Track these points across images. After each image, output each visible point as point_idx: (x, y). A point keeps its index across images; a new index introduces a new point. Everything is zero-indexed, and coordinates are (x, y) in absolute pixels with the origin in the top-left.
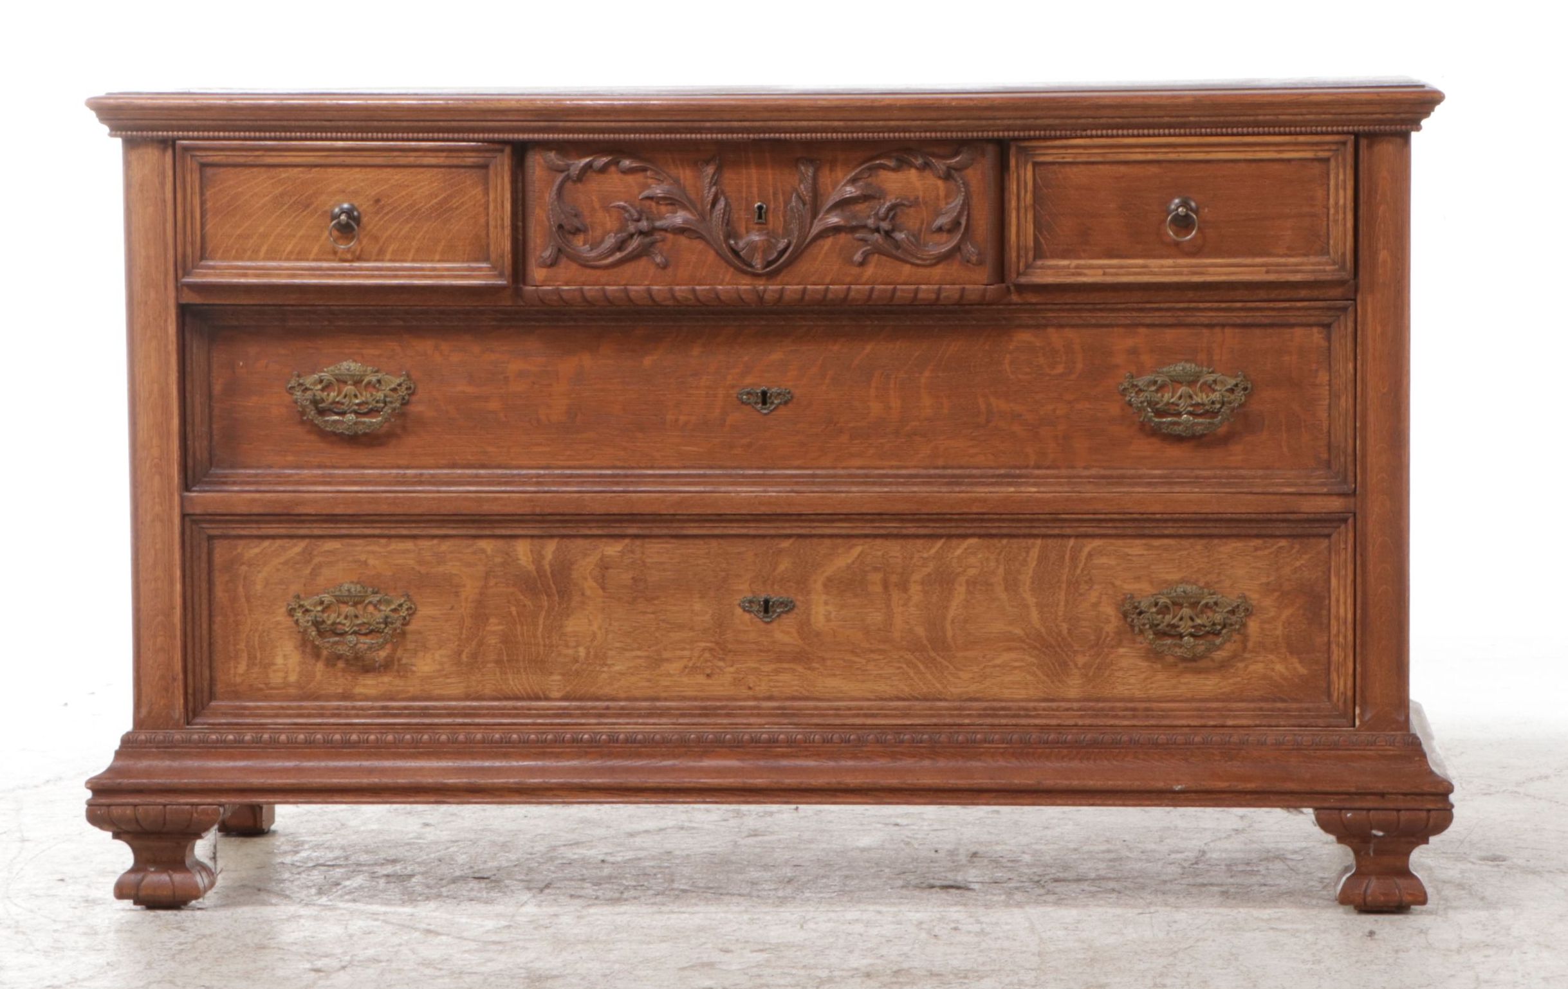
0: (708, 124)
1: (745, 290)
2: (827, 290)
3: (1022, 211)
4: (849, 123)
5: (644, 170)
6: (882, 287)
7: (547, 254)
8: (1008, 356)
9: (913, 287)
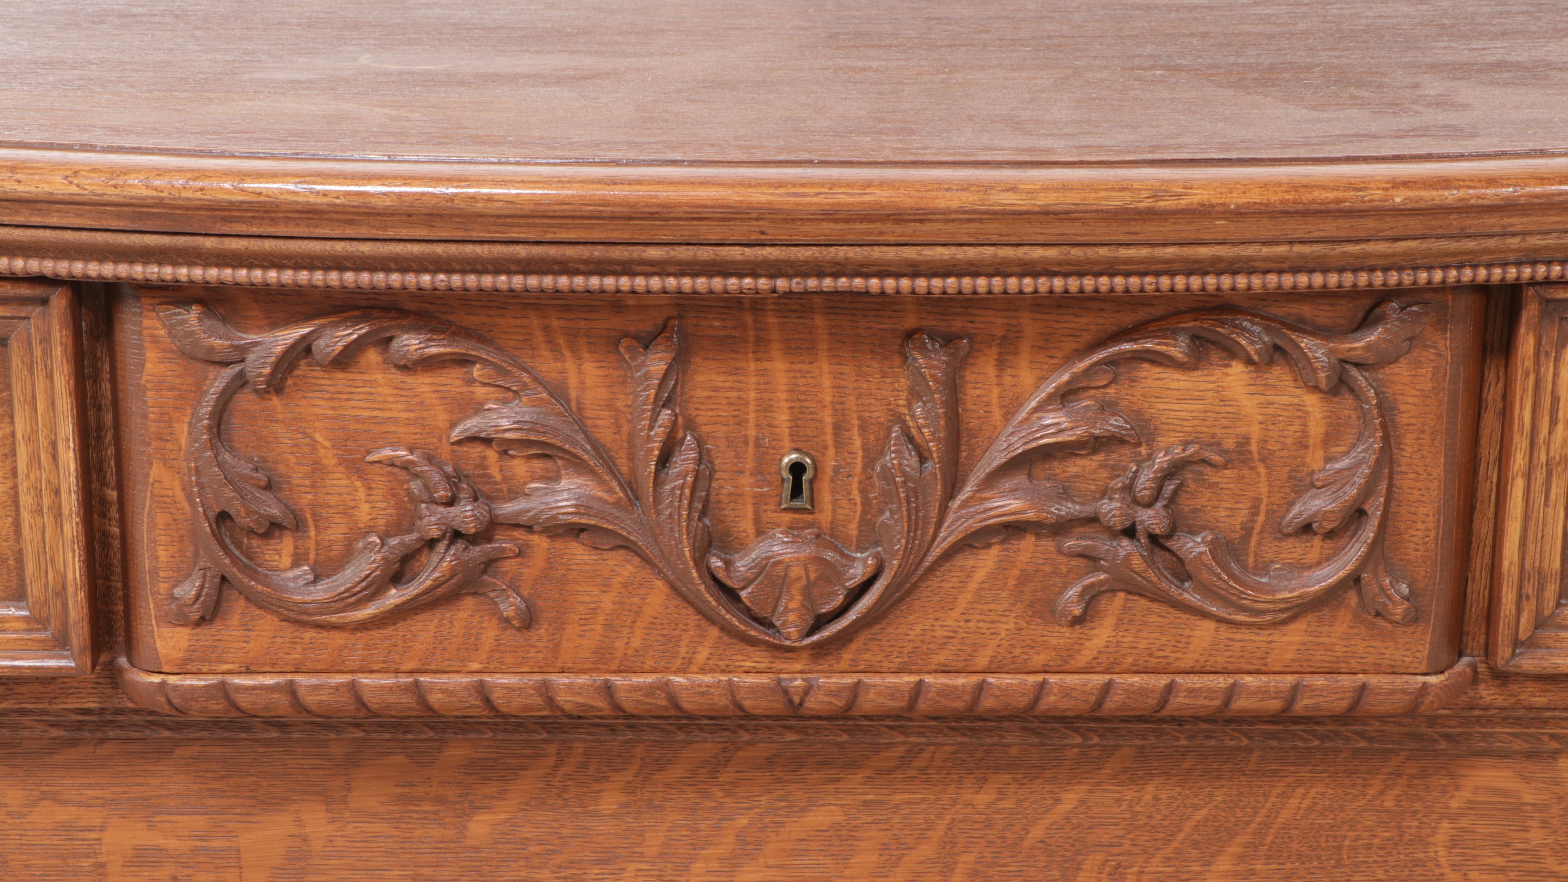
0: (654, 253)
1: (753, 689)
2: (981, 687)
3: (1540, 476)
4: (1076, 252)
5: (464, 361)
6: (1136, 679)
7: (187, 590)
8: (1445, 824)
9: (1222, 682)
